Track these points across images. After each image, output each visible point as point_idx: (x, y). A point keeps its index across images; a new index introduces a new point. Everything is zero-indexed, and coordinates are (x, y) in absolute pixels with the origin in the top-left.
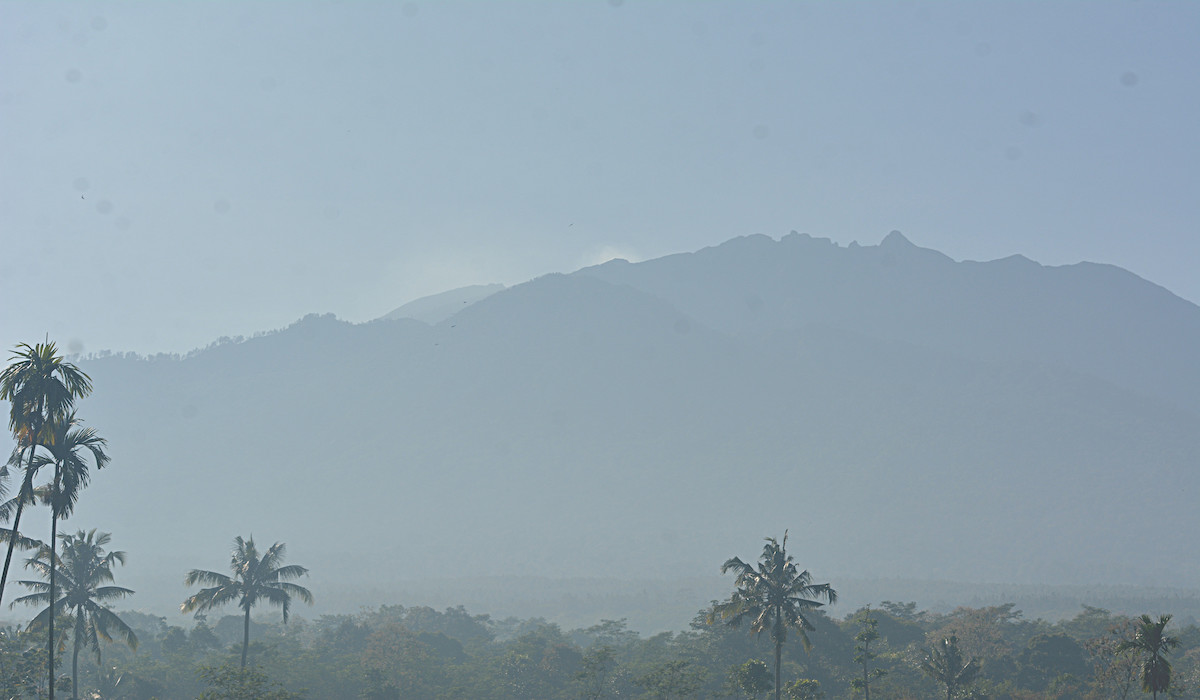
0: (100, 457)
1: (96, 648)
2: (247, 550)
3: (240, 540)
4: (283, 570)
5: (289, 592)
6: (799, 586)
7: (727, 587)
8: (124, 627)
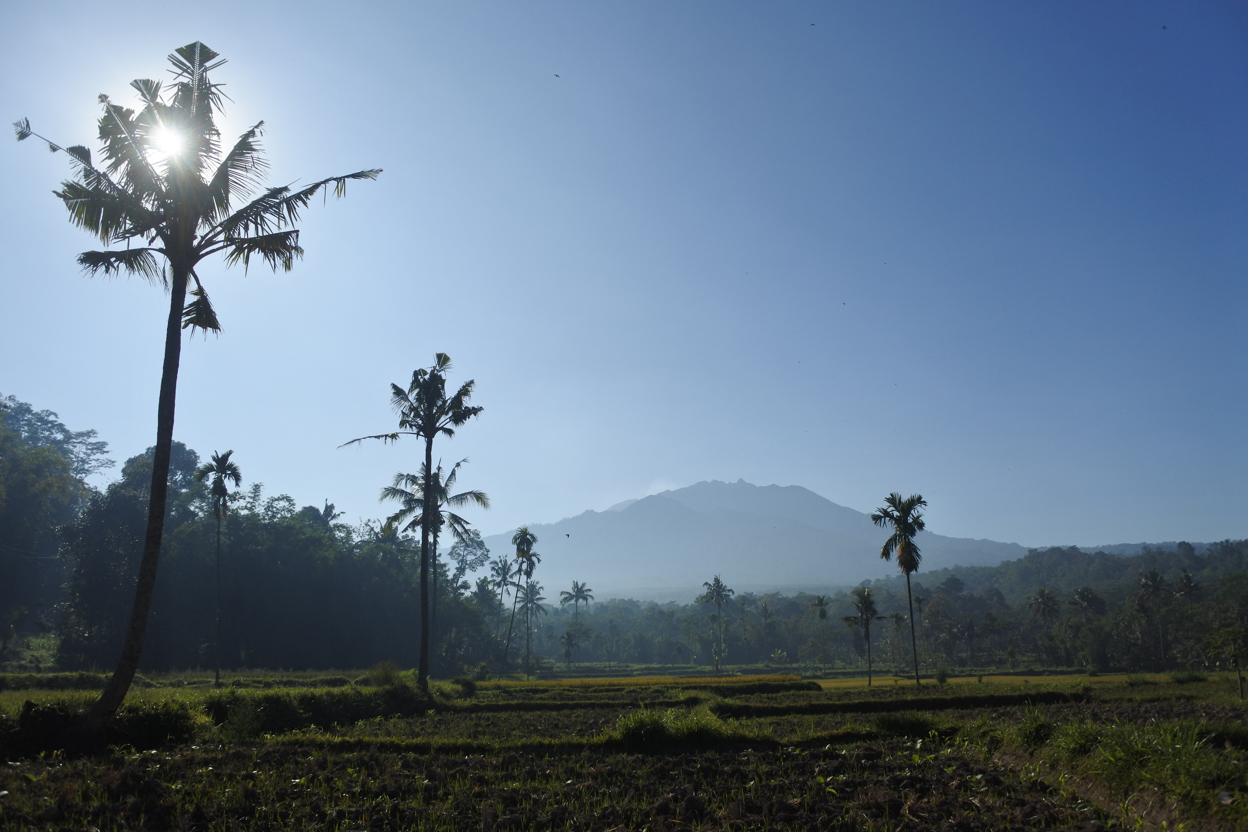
0: (539, 560)
1: (536, 617)
2: (576, 585)
3: (574, 581)
4: (586, 590)
5: (588, 597)
6: (724, 590)
7: (705, 591)
8: (544, 610)
